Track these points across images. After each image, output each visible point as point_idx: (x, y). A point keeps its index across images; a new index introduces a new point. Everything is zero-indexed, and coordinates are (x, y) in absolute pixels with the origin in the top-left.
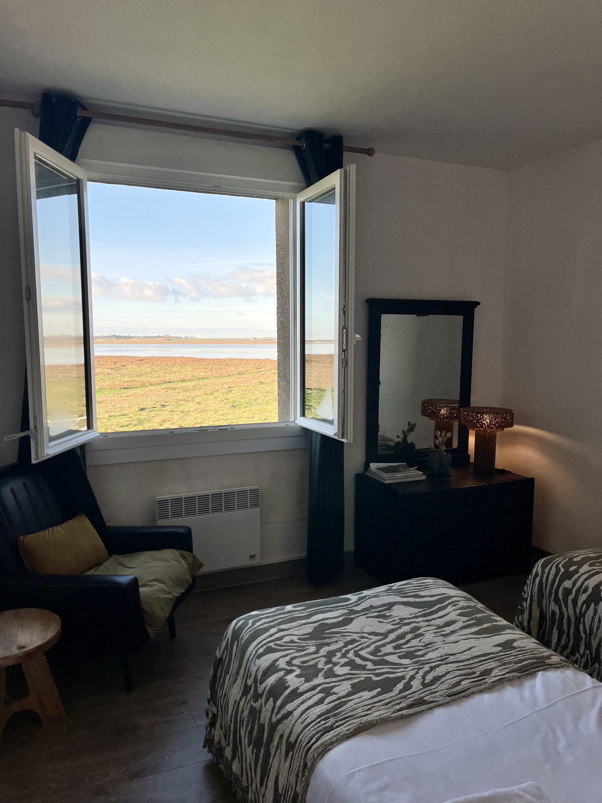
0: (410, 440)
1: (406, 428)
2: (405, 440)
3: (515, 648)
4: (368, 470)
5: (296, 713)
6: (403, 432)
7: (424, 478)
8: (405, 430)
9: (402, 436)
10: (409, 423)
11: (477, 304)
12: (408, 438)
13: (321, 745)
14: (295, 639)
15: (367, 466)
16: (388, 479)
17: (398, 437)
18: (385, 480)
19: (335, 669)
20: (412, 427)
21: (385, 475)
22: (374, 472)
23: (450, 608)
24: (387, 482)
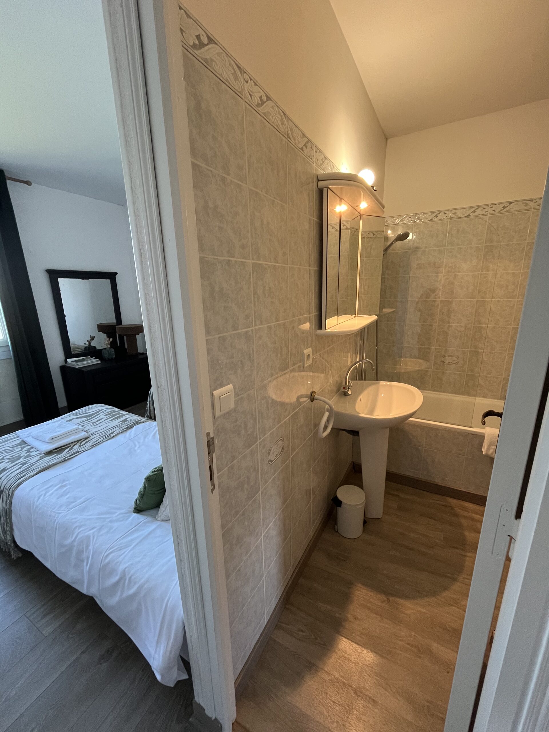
0: (93, 344)
1: (89, 339)
2: (90, 345)
3: (127, 421)
4: (67, 363)
5: (3, 478)
6: (88, 341)
7: (100, 362)
8: (89, 340)
9: (87, 343)
10: (91, 336)
11: (116, 274)
12: (91, 344)
13: (17, 484)
14: (8, 448)
15: (66, 361)
16: (78, 365)
17: (85, 344)
18: (76, 366)
19: (31, 454)
20: (92, 338)
21: (76, 364)
22: (70, 364)
23: (102, 414)
24: (77, 367)
